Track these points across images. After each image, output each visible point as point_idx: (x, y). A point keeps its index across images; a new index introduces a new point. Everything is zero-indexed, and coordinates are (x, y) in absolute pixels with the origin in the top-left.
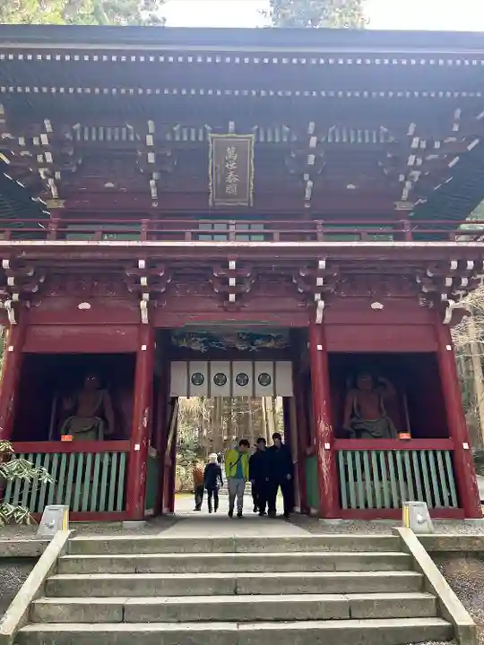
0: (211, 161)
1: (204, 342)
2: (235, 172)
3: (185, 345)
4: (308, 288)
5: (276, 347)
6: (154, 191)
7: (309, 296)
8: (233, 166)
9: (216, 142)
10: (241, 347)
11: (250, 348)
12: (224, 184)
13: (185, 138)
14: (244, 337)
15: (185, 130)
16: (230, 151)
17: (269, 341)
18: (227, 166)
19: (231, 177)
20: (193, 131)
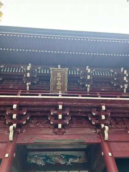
0: (51, 77)
1: (44, 160)
2: (61, 81)
3: (34, 162)
4: (97, 122)
5: (79, 162)
6: (28, 88)
7: (98, 126)
8: (59, 79)
9: (53, 71)
10: (62, 162)
11: (66, 163)
12: (56, 86)
13: (42, 72)
14: (64, 157)
15: (42, 70)
16: (59, 74)
17: (76, 159)
18: (58, 79)
19: (59, 84)
20: (45, 70)
